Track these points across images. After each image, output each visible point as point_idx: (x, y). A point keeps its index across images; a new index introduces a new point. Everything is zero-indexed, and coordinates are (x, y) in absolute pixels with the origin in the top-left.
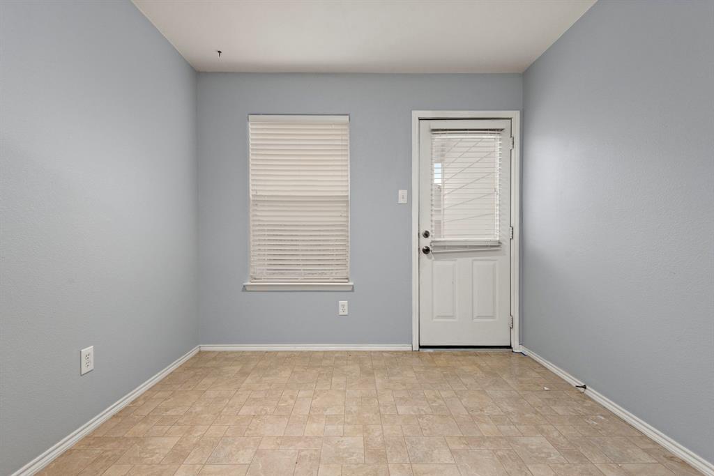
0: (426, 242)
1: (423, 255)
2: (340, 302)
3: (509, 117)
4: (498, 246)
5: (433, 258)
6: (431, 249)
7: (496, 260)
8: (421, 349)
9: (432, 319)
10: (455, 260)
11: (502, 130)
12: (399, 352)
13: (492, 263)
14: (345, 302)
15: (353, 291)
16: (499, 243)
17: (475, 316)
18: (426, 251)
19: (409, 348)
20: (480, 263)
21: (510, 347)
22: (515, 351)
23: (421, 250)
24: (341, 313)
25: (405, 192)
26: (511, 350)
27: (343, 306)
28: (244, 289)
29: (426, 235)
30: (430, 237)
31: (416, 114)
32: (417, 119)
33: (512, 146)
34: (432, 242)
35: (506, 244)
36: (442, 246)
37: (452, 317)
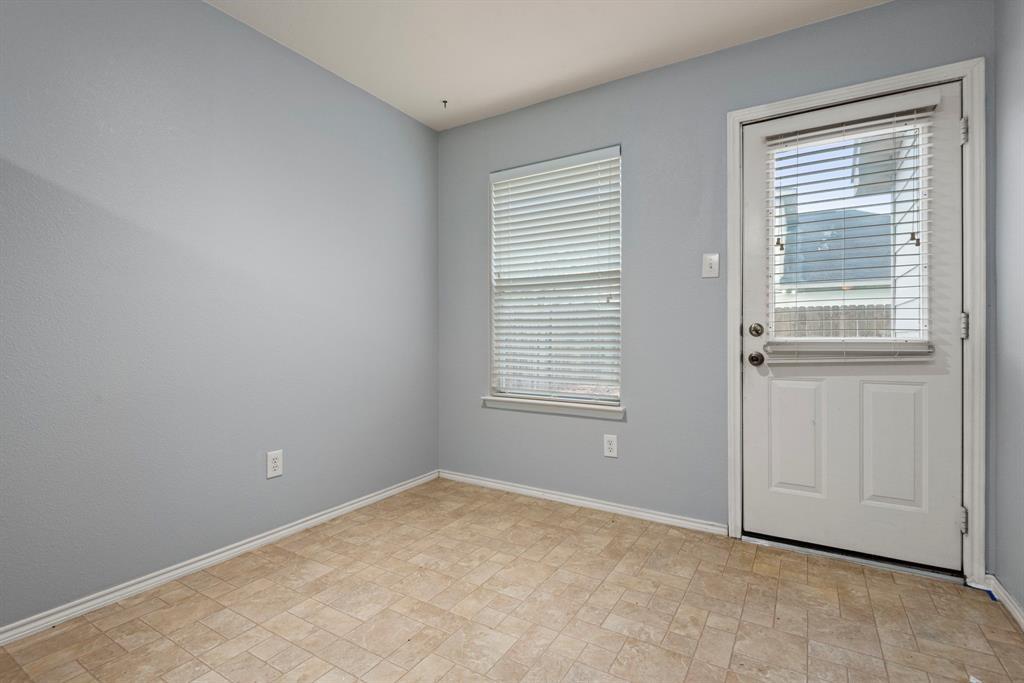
0: (754, 345)
1: (750, 369)
2: (605, 436)
3: (956, 76)
4: (928, 354)
5: (771, 375)
6: (766, 356)
7: (922, 384)
8: (744, 538)
9: (770, 485)
10: (821, 380)
11: (934, 108)
12: (702, 533)
13: (911, 390)
14: (613, 438)
15: (624, 420)
16: (931, 346)
17: (866, 496)
18: (757, 360)
19: (722, 531)
20: (881, 388)
21: (960, 574)
22: (973, 585)
23: (746, 358)
24: (607, 453)
25: (715, 258)
26: (959, 580)
27: (610, 443)
28: (485, 404)
29: (757, 331)
30: (764, 335)
31: (735, 117)
32: (738, 126)
33: (963, 136)
34: (769, 344)
35: (949, 350)
36: (793, 353)
37: (813, 489)
